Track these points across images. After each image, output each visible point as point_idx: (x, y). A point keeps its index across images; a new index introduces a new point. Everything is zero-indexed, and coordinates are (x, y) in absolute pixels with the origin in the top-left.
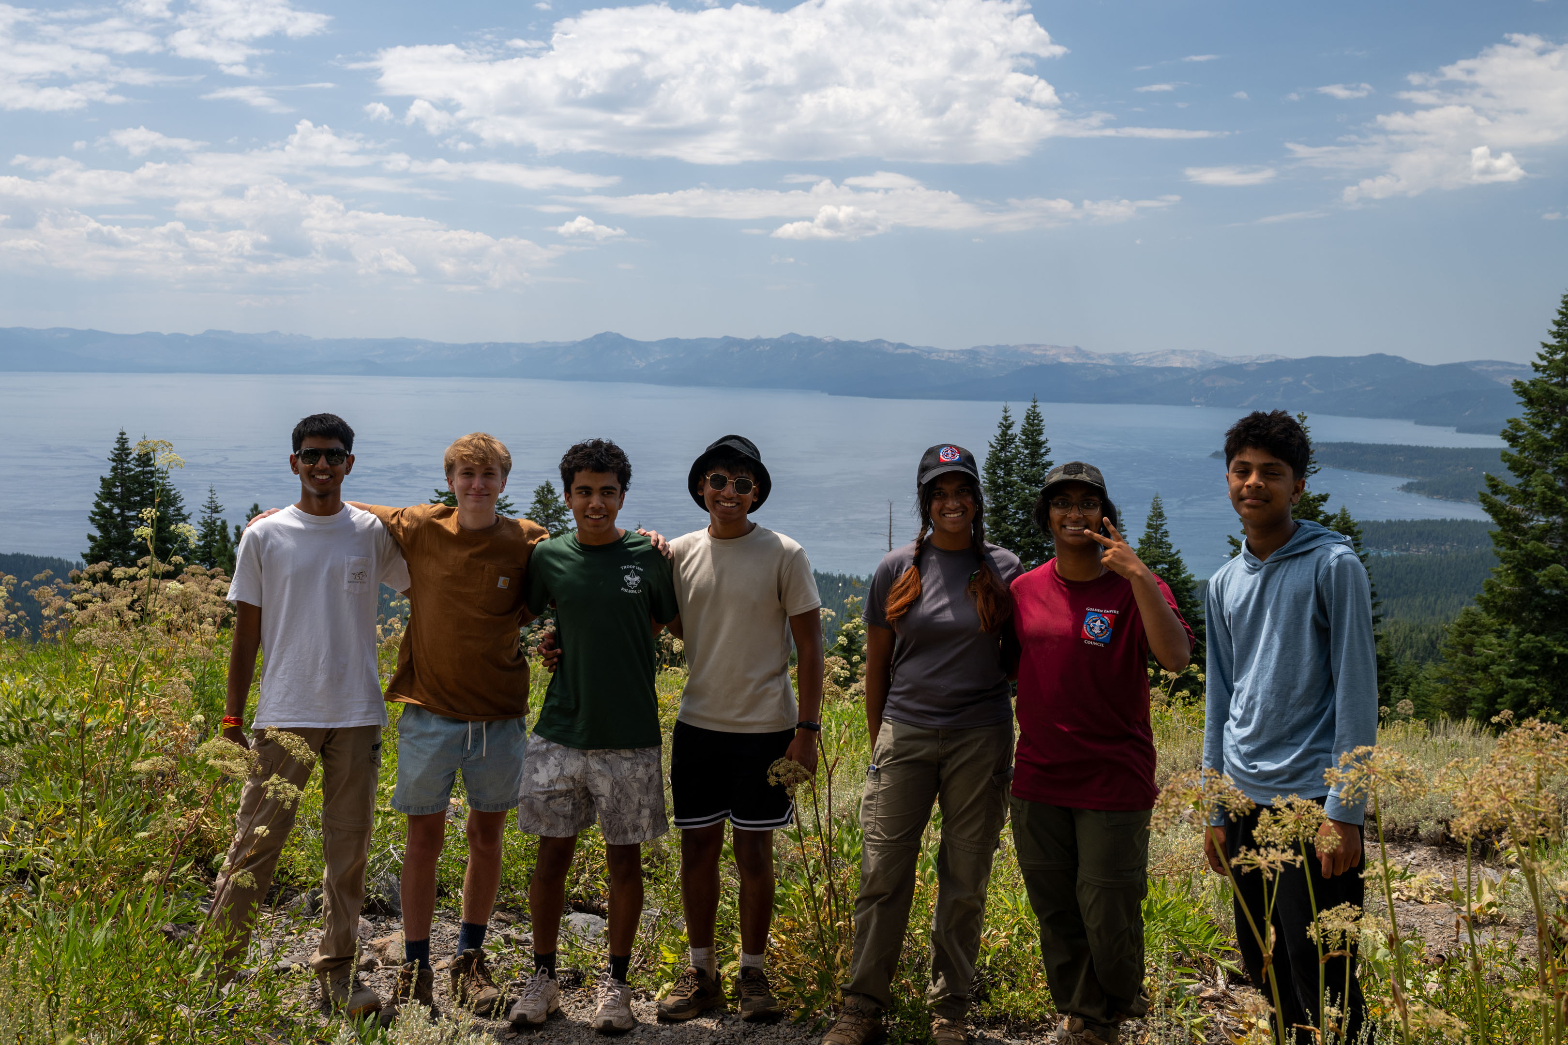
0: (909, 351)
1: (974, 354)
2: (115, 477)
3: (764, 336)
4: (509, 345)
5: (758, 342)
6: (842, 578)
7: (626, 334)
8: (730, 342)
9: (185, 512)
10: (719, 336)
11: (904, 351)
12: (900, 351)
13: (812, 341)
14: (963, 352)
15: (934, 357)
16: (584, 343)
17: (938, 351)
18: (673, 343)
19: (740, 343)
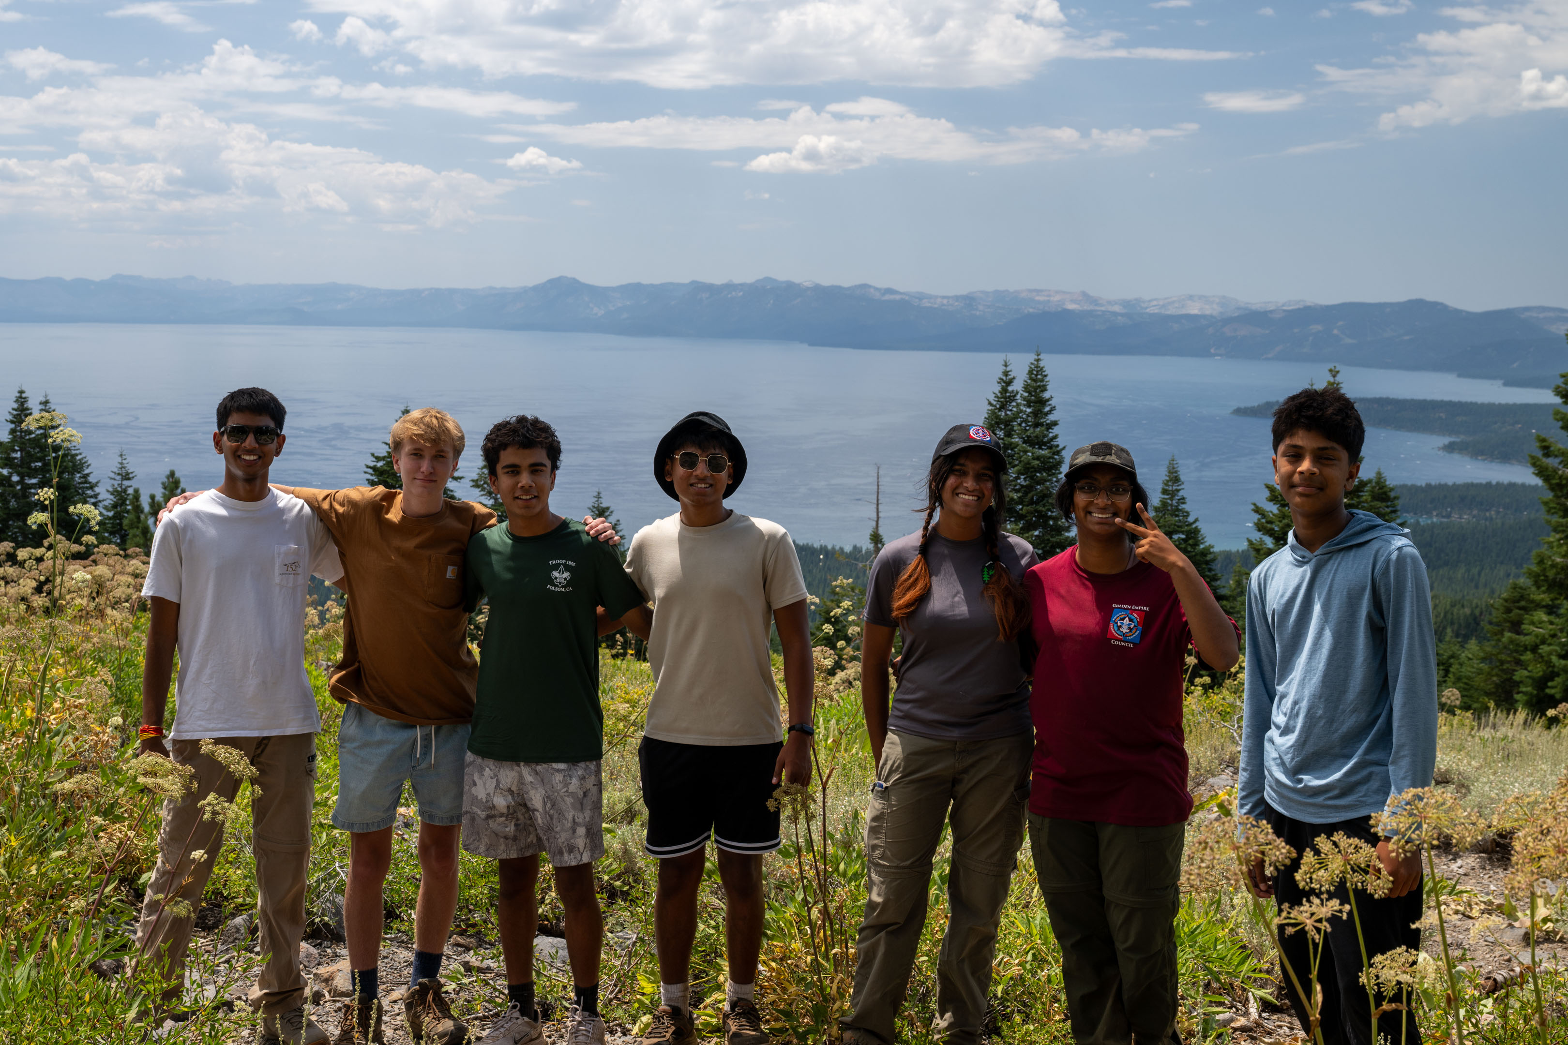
0: (898, 297)
1: (969, 300)
2: (13, 441)
3: (737, 280)
4: (452, 292)
5: (729, 287)
6: (823, 550)
7: (582, 279)
8: (699, 288)
9: (92, 479)
10: (686, 280)
11: (892, 297)
12: (887, 297)
13: (790, 287)
14: (957, 298)
15: (926, 303)
16: (535, 288)
17: (930, 297)
18: (634, 289)
19: (710, 288)
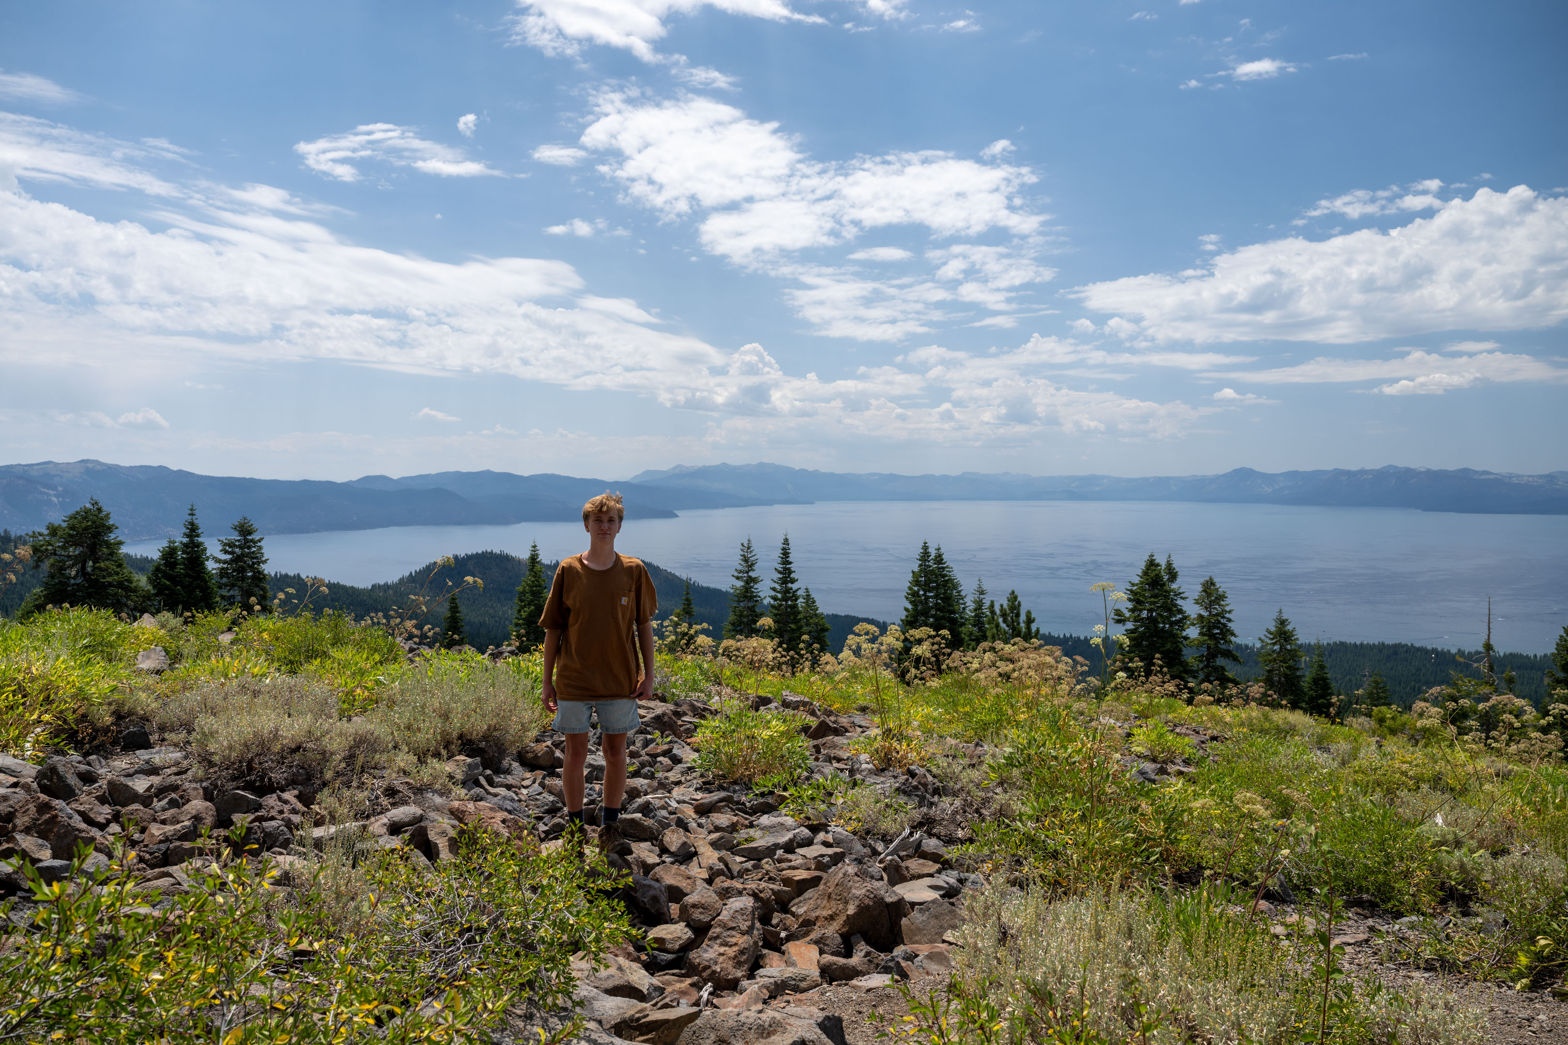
0: (1492, 477)
1: (1551, 478)
2: (921, 571)
3: (1368, 468)
4: (1169, 479)
5: (1362, 472)
7: (1257, 468)
8: (1339, 473)
10: (1331, 468)
11: (1487, 477)
12: (1483, 477)
13: (1408, 471)
14: (1540, 477)
15: (1515, 480)
16: (1225, 475)
17: (1518, 476)
18: (1294, 475)
19: (1349, 473)
